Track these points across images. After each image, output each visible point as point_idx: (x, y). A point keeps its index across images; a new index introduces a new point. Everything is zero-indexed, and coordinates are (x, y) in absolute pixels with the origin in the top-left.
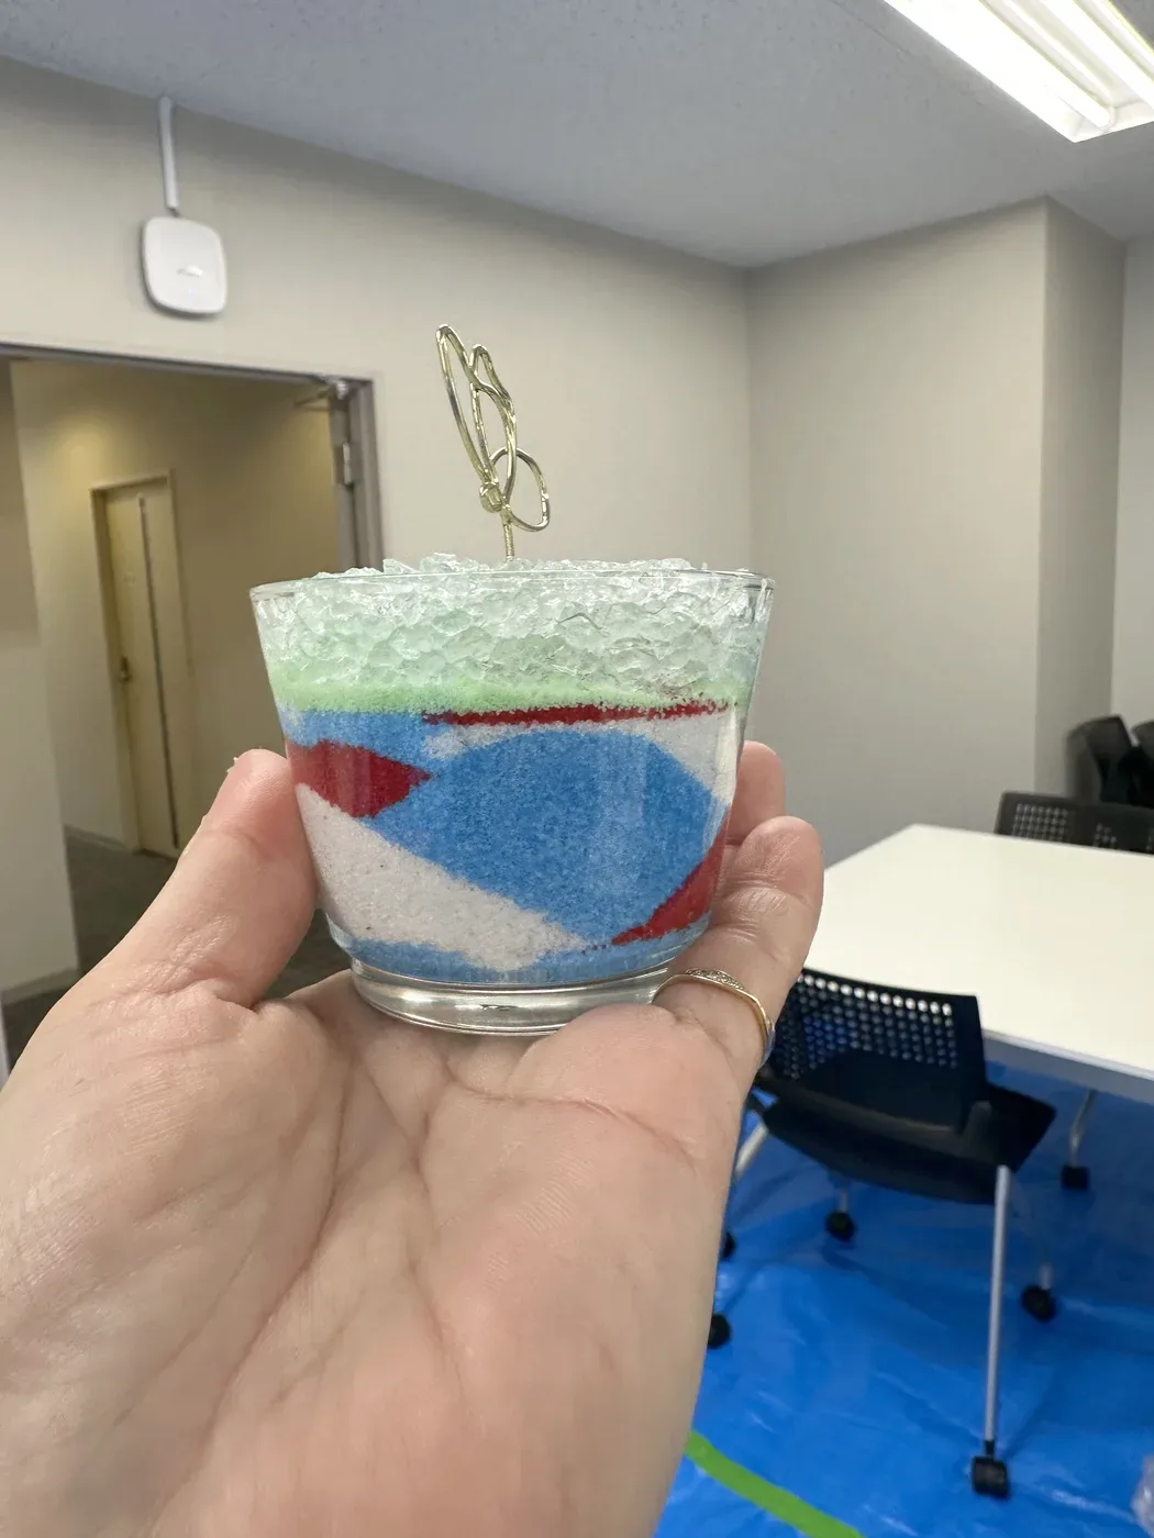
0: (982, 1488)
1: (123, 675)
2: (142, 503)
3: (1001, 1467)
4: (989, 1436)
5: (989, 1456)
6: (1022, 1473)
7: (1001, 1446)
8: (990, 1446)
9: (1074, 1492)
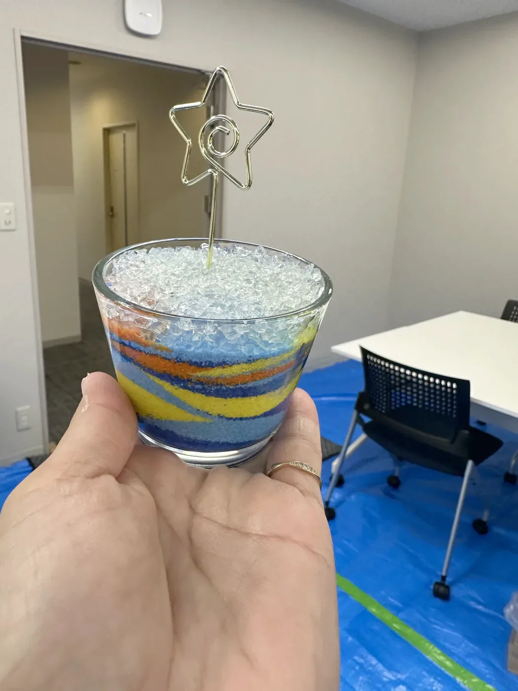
0: (437, 594)
1: (111, 214)
2: (124, 135)
3: (447, 587)
4: (444, 574)
5: (443, 582)
6: (456, 592)
7: (449, 580)
8: (444, 578)
9: (479, 603)
